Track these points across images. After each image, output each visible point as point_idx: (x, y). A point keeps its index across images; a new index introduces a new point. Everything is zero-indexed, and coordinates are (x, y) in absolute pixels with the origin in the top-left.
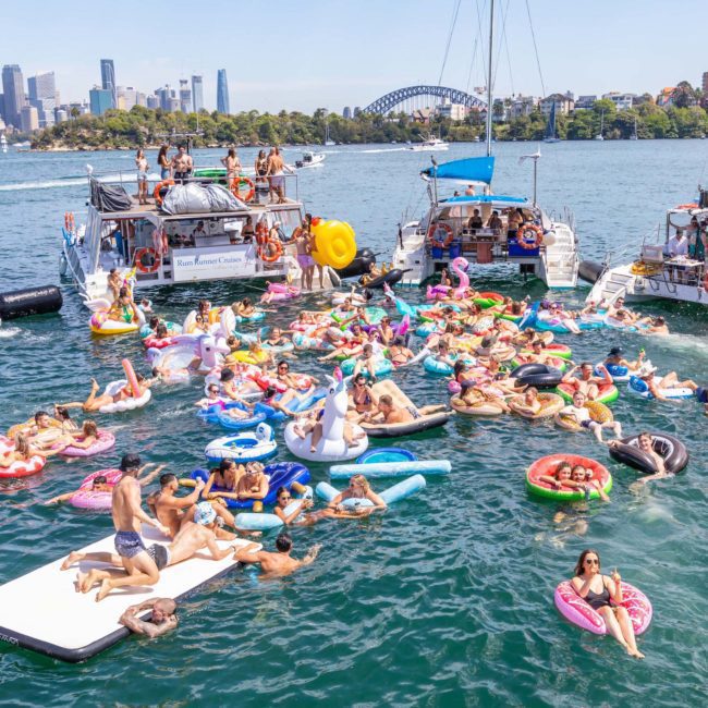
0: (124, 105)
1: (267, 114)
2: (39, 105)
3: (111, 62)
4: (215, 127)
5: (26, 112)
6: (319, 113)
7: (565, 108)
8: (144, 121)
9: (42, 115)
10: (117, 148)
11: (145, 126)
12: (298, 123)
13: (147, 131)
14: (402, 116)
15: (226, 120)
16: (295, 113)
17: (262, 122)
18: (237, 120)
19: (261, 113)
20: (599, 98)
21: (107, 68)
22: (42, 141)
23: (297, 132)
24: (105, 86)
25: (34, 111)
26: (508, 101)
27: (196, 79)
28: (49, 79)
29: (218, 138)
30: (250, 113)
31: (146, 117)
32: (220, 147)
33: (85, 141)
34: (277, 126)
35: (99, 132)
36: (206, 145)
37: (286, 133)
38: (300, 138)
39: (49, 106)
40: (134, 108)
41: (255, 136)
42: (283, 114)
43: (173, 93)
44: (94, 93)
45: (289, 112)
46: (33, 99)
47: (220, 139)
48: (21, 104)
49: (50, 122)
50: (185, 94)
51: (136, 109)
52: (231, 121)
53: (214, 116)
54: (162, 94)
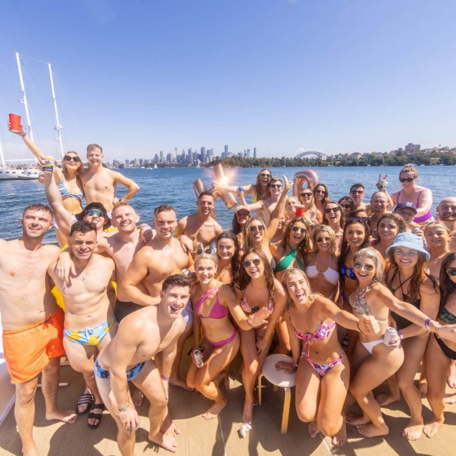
0: (230, 156)
1: (268, 158)
2: (209, 157)
3: (227, 146)
4: (254, 162)
5: (206, 159)
6: (283, 158)
7: (359, 156)
8: (235, 160)
9: (210, 160)
12: (277, 161)
14: (307, 159)
15: (256, 160)
16: (276, 158)
17: (267, 160)
18: (260, 160)
20: (370, 153)
21: (226, 148)
22: (208, 166)
23: (276, 163)
24: (225, 152)
25: (208, 159)
26: (340, 154)
28: (212, 150)
29: (254, 165)
30: (264, 158)
34: (271, 162)
36: (251, 166)
37: (273, 163)
38: (277, 165)
39: (211, 157)
41: (264, 164)
42: (273, 158)
43: (242, 154)
44: (223, 154)
46: (208, 156)
48: (205, 157)
49: (211, 160)
50: (245, 154)
51: (233, 157)
52: (258, 160)
53: (254, 159)
54: (239, 154)
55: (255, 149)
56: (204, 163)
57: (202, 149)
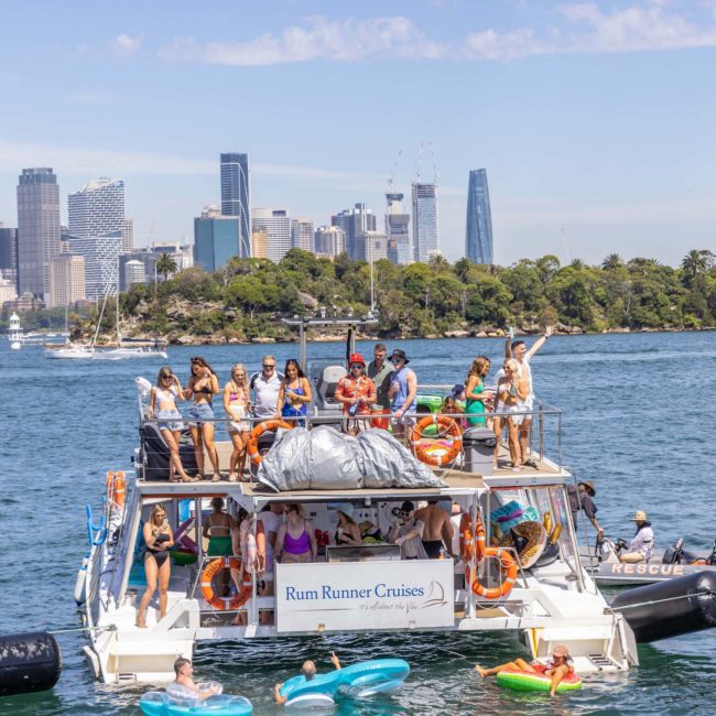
0: (265, 248)
1: (576, 265)
2: (89, 252)
3: (242, 159)
4: (462, 293)
6: (694, 260)
8: (310, 283)
10: (251, 340)
11: (312, 292)
12: (646, 284)
13: (315, 302)
15: (486, 277)
16: (640, 262)
17: (566, 282)
18: (513, 278)
19: (565, 263)
21: (234, 172)
23: (644, 301)
24: (227, 209)
25: (77, 263)
27: (424, 192)
29: (468, 318)
30: (540, 263)
31: (314, 273)
32: (473, 335)
33: (184, 324)
34: (600, 292)
35: (215, 306)
36: (443, 330)
37: (620, 302)
38: (651, 316)
39: (109, 251)
40: (288, 256)
41: (550, 311)
42: (612, 264)
43: (372, 221)
44: (204, 227)
45: (625, 259)
46: (78, 238)
47: (475, 321)
48: (51, 246)
49: (109, 285)
50: (397, 224)
51: (294, 257)
52: (496, 280)
53: (461, 269)
54: (349, 223)
55: (477, 180)
56: (51, 301)
57: (34, 183)
